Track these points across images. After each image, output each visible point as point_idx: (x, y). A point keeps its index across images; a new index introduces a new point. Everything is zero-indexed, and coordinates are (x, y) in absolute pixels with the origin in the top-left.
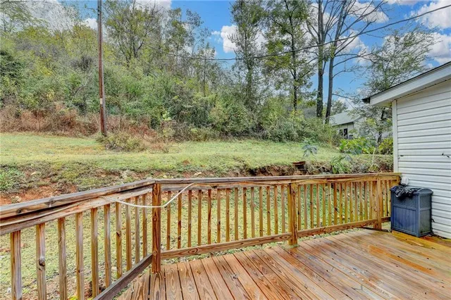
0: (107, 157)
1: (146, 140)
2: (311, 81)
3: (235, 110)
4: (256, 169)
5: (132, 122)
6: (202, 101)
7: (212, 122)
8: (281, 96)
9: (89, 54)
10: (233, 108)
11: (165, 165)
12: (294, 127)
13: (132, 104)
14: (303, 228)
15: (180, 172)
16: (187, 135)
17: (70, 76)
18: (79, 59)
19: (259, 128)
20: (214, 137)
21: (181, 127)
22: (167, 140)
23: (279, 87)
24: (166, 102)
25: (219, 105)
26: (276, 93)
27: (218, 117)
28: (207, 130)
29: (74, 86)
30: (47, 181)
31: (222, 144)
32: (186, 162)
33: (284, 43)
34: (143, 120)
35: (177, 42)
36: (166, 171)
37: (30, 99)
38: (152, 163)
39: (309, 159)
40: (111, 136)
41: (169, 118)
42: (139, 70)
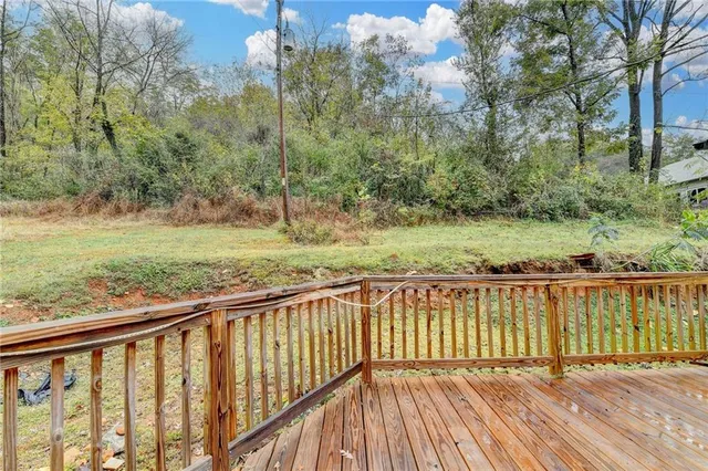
0: (295, 251)
1: (339, 228)
2: (612, 108)
3: (467, 175)
4: (502, 267)
5: (319, 204)
6: (414, 166)
7: (430, 196)
8: (552, 142)
9: (265, 122)
10: (465, 172)
11: (367, 261)
12: (581, 194)
13: (317, 180)
14: (573, 352)
15: (386, 270)
16: (393, 217)
17: (246, 152)
18: (253, 130)
19: (513, 198)
20: (434, 219)
21: (385, 206)
22: (365, 228)
23: (547, 129)
24: (363, 173)
25: (441, 169)
26: (543, 137)
27: (439, 189)
28: (424, 209)
29: (251, 164)
30: (237, 281)
31: (446, 229)
32: (394, 256)
33: (552, 52)
34: (334, 202)
35: (374, 84)
36: (368, 270)
37: (206, 186)
38: (349, 258)
39: (602, 249)
40: (296, 225)
41: (368, 196)
42: (325, 134)
